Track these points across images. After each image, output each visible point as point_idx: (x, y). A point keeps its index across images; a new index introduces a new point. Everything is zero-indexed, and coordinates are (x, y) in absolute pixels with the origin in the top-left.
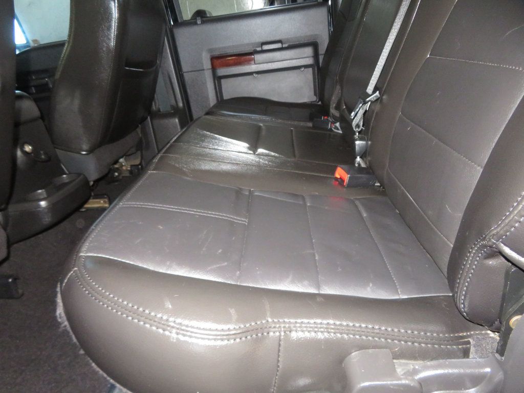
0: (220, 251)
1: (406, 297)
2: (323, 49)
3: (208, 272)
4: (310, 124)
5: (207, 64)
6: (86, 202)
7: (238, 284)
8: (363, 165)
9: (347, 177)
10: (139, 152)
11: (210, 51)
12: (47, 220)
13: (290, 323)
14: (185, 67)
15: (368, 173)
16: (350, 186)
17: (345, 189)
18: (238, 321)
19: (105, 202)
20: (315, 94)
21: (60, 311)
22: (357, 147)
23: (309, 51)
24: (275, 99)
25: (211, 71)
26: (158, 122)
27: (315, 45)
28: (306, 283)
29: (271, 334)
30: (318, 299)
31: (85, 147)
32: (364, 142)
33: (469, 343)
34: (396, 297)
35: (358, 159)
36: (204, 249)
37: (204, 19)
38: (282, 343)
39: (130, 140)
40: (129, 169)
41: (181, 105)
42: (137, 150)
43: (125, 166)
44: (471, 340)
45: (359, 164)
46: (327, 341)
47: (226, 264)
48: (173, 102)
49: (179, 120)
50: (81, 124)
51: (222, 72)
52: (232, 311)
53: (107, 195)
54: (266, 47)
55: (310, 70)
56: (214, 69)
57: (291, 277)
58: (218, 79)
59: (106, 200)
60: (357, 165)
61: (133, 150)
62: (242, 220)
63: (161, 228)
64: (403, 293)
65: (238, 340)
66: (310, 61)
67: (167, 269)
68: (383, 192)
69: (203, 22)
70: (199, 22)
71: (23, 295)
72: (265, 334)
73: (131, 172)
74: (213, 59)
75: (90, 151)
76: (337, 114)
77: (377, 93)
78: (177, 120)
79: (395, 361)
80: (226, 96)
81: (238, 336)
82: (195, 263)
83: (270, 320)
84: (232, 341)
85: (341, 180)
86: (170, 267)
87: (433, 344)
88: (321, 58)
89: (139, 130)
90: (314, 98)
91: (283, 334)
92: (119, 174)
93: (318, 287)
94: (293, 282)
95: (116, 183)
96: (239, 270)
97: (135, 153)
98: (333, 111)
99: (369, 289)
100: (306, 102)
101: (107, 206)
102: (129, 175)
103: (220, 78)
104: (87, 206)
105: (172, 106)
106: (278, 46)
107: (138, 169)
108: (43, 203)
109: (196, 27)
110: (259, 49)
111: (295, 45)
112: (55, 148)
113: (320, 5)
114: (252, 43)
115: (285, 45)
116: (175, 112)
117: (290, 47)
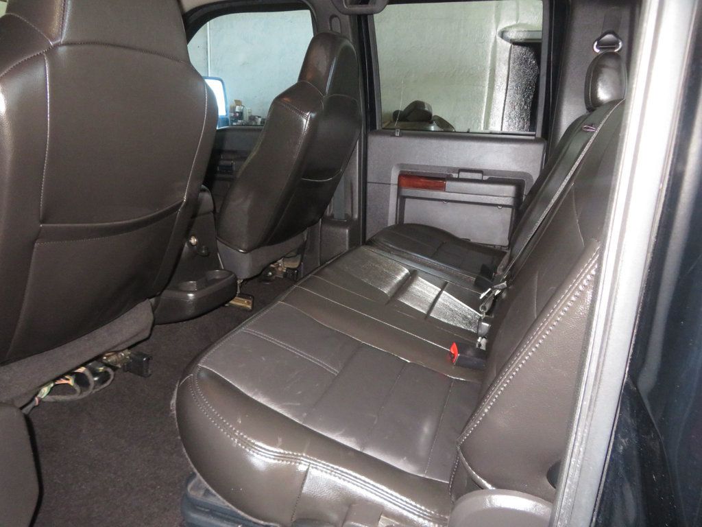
0: (300, 393)
3: (283, 407)
4: (474, 279)
5: (394, 178)
6: (231, 299)
7: (302, 423)
8: (483, 347)
9: (457, 355)
10: (299, 256)
11: (401, 166)
12: (190, 312)
13: (317, 462)
14: (370, 178)
15: (482, 357)
17: (452, 367)
18: (282, 447)
19: (248, 303)
20: (509, 238)
21: (173, 402)
23: (510, 190)
24: (461, 234)
25: (396, 187)
26: (328, 229)
27: (518, 182)
29: (302, 465)
31: (244, 246)
32: (488, 325)
34: (421, 475)
35: (480, 340)
36: (288, 387)
37: (404, 131)
38: (308, 478)
39: (293, 243)
40: (285, 271)
41: (356, 216)
42: (298, 254)
43: (281, 267)
45: (480, 345)
47: (299, 404)
48: (349, 211)
49: (349, 232)
50: (246, 224)
51: (407, 192)
52: (280, 438)
53: (253, 297)
54: (463, 175)
55: (510, 210)
56: (400, 187)
58: (402, 199)
59: (250, 301)
60: (477, 345)
61: (293, 254)
62: (334, 371)
63: (264, 359)
64: (428, 474)
66: (509, 201)
69: (401, 135)
70: (397, 134)
71: (150, 375)
72: (297, 463)
73: (285, 275)
74: (402, 176)
75: (247, 251)
77: (505, 283)
78: (347, 231)
80: (408, 219)
82: (275, 397)
83: (304, 455)
85: (454, 356)
86: (255, 394)
89: (305, 233)
90: (506, 243)
91: (311, 468)
92: (273, 274)
93: (363, 445)
95: (268, 283)
96: (308, 413)
97: (295, 256)
98: (500, 271)
99: (402, 461)
100: (495, 246)
101: (249, 307)
102: (282, 277)
103: (405, 197)
104: (232, 302)
105: (346, 215)
106: (478, 176)
107: (293, 274)
108: (191, 295)
109: (392, 139)
110: (455, 175)
111: (497, 179)
112: (217, 239)
113: (536, 141)
114: (448, 168)
115: (486, 178)
116: (348, 222)
117: (491, 181)
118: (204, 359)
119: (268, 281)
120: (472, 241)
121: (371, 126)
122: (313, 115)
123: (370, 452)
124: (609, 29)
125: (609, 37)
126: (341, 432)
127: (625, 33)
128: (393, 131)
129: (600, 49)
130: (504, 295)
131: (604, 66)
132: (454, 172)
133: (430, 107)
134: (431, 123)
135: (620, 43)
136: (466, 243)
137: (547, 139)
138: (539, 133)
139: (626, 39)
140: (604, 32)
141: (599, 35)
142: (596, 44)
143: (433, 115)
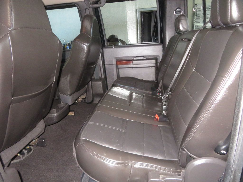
0: (117, 141)
1: (167, 159)
2: (159, 60)
3: (114, 147)
4: (151, 92)
5: (114, 62)
6: (69, 113)
7: (122, 151)
8: (165, 114)
9: (159, 118)
10: (85, 94)
11: (116, 58)
13: (134, 162)
14: (106, 63)
15: (166, 117)
16: (159, 121)
17: (158, 122)
18: (122, 160)
19: (73, 113)
20: (155, 77)
22: (163, 108)
23: (154, 61)
24: (139, 78)
25: (116, 65)
26: (94, 83)
27: (156, 59)
28: (140, 152)
29: (130, 165)
30: (143, 157)
31: (69, 93)
32: (166, 107)
33: (181, 173)
34: (165, 159)
35: (164, 112)
36: (113, 140)
37: (115, 46)
38: (132, 167)
39: (84, 90)
40: (81, 100)
41: (103, 77)
42: (85, 93)
43: (80, 98)
44: (181, 172)
45: (164, 113)
46: (143, 168)
47: (119, 145)
48: (100, 75)
49: (102, 82)
50: (69, 85)
51: (120, 66)
52: (120, 158)
53: (74, 111)
54: (137, 58)
55: (154, 68)
56: (117, 65)
57: (136, 150)
58: (118, 69)
59: (73, 112)
60: (163, 114)
62: (124, 131)
63: (101, 132)
64: (167, 158)
65: (121, 165)
66: (154, 65)
67: (103, 145)
68: (170, 124)
69: (115, 47)
72: (128, 164)
73: (82, 101)
74: (117, 61)
75: (70, 95)
76: (161, 90)
77: (170, 92)
78: (101, 82)
79: (160, 175)
80: (121, 76)
81: (121, 164)
82: (111, 144)
83: (129, 161)
84: (120, 165)
85: (157, 119)
86: (104, 144)
87: (171, 172)
88: (158, 64)
89: (86, 86)
90: (155, 79)
91: (132, 165)
92: (77, 101)
93: (143, 154)
94: (137, 152)
95: (76, 105)
96: (122, 147)
98: (159, 88)
99: (157, 156)
100: (151, 80)
101: (73, 114)
102: (81, 102)
103: (119, 68)
104: (69, 114)
105: (100, 77)
106: (142, 58)
107: (85, 100)
108: (55, 114)
109: (112, 49)
110: (135, 59)
111: (149, 58)
112: (59, 93)
113: (159, 44)
114: (132, 56)
115: (145, 58)
116: (100, 79)
117: (147, 59)
118: (82, 136)
119: (75, 104)
120: (143, 79)
121: (103, 46)
122: (89, 44)
123: (146, 155)
124: (178, 7)
125: (178, 10)
126: (135, 151)
127: (182, 8)
128: (112, 46)
129: (176, 13)
130: (170, 96)
131: (181, 19)
132: (134, 58)
133: (117, 36)
134: (118, 42)
135: (182, 11)
136: (142, 81)
137: (162, 43)
138: (160, 42)
139: (183, 9)
140: (176, 8)
141: (175, 9)
142: (175, 12)
143: (118, 39)
